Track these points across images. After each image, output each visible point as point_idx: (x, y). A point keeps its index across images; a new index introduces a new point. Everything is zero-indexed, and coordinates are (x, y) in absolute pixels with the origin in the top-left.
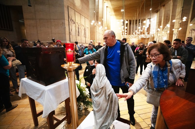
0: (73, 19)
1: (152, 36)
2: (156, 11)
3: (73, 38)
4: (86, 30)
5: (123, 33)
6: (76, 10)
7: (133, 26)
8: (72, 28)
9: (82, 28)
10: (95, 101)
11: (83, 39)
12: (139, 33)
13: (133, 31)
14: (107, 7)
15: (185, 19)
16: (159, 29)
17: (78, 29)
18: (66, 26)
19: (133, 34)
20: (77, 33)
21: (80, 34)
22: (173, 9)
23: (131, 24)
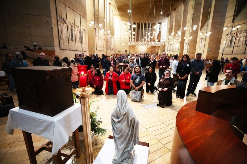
0: (63, 17)
1: (163, 44)
2: (167, 14)
3: (65, 44)
4: (83, 34)
5: (131, 39)
6: (67, 5)
7: (141, 31)
8: (62, 29)
9: (76, 30)
10: (116, 127)
11: (79, 45)
12: (148, 40)
13: (142, 37)
14: (109, 4)
15: (195, 27)
16: (170, 37)
17: (72, 30)
18: (53, 26)
19: (141, 41)
20: (70, 37)
21: (74, 39)
22: (184, 14)
23: (139, 28)
